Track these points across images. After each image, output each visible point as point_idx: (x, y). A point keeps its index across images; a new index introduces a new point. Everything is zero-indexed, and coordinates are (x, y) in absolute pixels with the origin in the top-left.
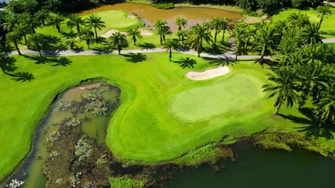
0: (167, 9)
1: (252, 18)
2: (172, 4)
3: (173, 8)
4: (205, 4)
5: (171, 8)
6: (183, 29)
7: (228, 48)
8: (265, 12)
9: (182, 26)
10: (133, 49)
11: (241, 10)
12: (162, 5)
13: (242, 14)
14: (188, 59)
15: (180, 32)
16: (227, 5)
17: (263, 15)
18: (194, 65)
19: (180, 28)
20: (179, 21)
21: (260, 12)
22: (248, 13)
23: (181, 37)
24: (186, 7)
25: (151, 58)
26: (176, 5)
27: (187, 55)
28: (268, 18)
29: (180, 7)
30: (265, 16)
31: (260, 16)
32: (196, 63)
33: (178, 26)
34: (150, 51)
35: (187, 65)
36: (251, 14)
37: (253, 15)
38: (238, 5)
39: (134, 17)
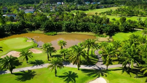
0: (52, 35)
1: (102, 38)
2: (55, 32)
3: (56, 34)
4: (74, 32)
5: (55, 35)
6: (64, 48)
7: (97, 60)
8: (107, 35)
9: (63, 46)
10: (25, 66)
11: (94, 34)
12: (50, 33)
13: (95, 36)
14: (70, 72)
15: (62, 50)
16: (85, 32)
17: (107, 36)
18: (76, 79)
19: (62, 48)
20: (61, 43)
21: (104, 34)
22: (99, 35)
23: (63, 54)
24: (64, 34)
25: (39, 75)
26: (58, 33)
27: (69, 68)
28: (110, 38)
29: (60, 34)
30: (108, 37)
31: (106, 37)
32: (77, 77)
33: (60, 47)
34: (39, 67)
35: (70, 80)
36: (100, 36)
37: (101, 37)
38: (92, 32)
39: (31, 41)
